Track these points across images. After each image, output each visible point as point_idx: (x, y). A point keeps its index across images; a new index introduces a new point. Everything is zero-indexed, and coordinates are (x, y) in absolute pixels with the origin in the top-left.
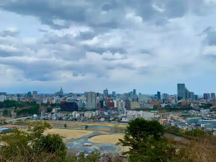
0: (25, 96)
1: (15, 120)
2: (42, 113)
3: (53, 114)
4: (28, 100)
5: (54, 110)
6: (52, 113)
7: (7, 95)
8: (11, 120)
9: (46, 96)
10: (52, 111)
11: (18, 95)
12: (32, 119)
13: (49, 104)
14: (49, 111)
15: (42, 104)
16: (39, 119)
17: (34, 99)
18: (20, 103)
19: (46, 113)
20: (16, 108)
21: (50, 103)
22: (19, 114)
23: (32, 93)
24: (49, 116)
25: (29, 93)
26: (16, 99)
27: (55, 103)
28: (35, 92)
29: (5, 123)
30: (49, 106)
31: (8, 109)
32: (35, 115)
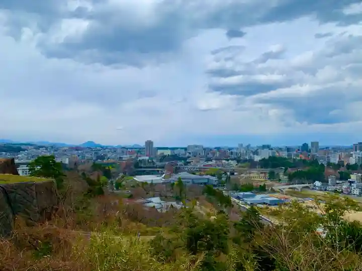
0: (299, 150)
1: (286, 188)
2: (329, 180)
3: (352, 184)
4: (303, 158)
5: (353, 177)
6: (351, 182)
7: (272, 149)
8: (281, 187)
9: (336, 150)
10: (350, 178)
11: (288, 149)
12: (313, 189)
13: (343, 166)
14: (344, 177)
15: (329, 164)
16: (325, 190)
17: (313, 156)
18: (292, 161)
19: (338, 182)
20: (286, 169)
21: (345, 164)
22: (291, 178)
23: (310, 145)
24: (344, 187)
25: (305, 145)
26: (284, 154)
27: (356, 163)
28: (315, 144)
29: (273, 191)
30: (343, 169)
31: (276, 171)
32: (318, 183)
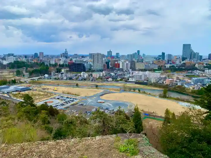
0: (32, 57)
1: (29, 80)
2: (52, 73)
3: (63, 74)
4: (36, 61)
5: (63, 71)
6: (62, 74)
7: (15, 56)
8: (25, 80)
9: (52, 57)
10: (61, 71)
11: (26, 57)
12: (44, 79)
14: (59, 71)
15: (50, 65)
16: (50, 79)
17: (41, 60)
18: (29, 64)
19: (56, 74)
20: (26, 69)
21: (58, 64)
22: (31, 74)
23: (39, 54)
24: (60, 76)
25: (36, 54)
26: (24, 60)
27: (63, 64)
28: (42, 53)
29: (21, 83)
30: (58, 67)
31: (20, 69)
32: (46, 75)
